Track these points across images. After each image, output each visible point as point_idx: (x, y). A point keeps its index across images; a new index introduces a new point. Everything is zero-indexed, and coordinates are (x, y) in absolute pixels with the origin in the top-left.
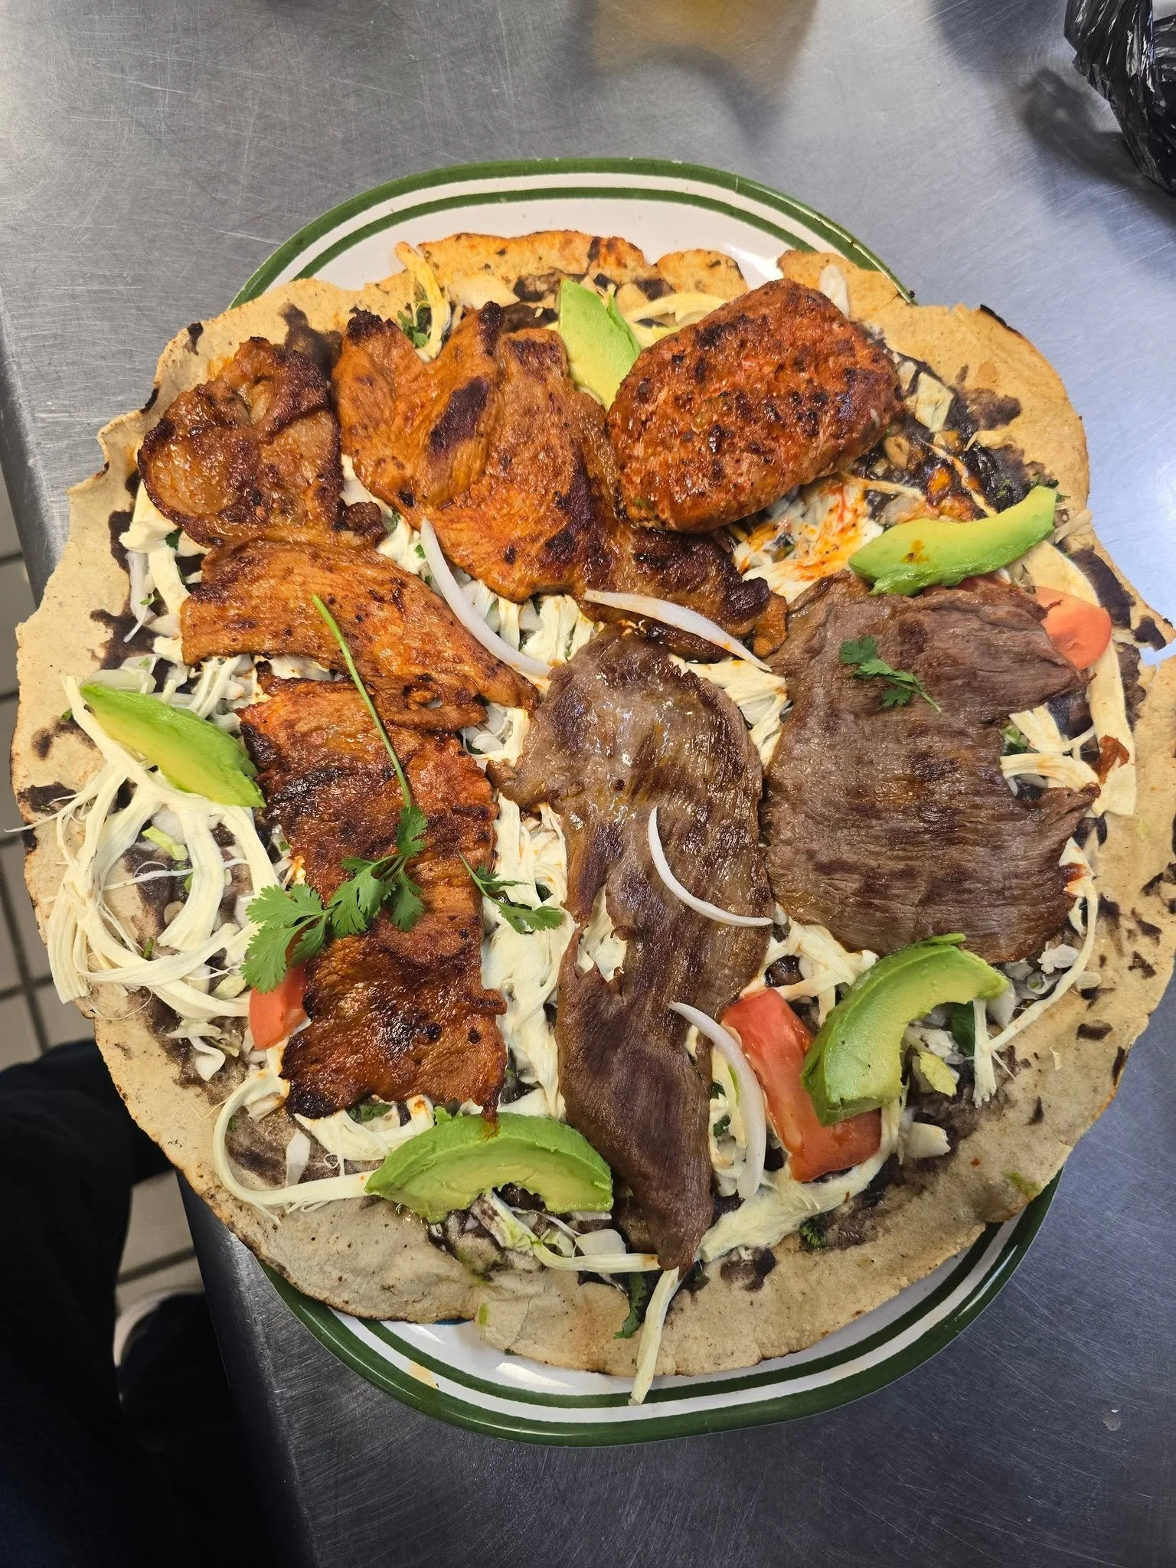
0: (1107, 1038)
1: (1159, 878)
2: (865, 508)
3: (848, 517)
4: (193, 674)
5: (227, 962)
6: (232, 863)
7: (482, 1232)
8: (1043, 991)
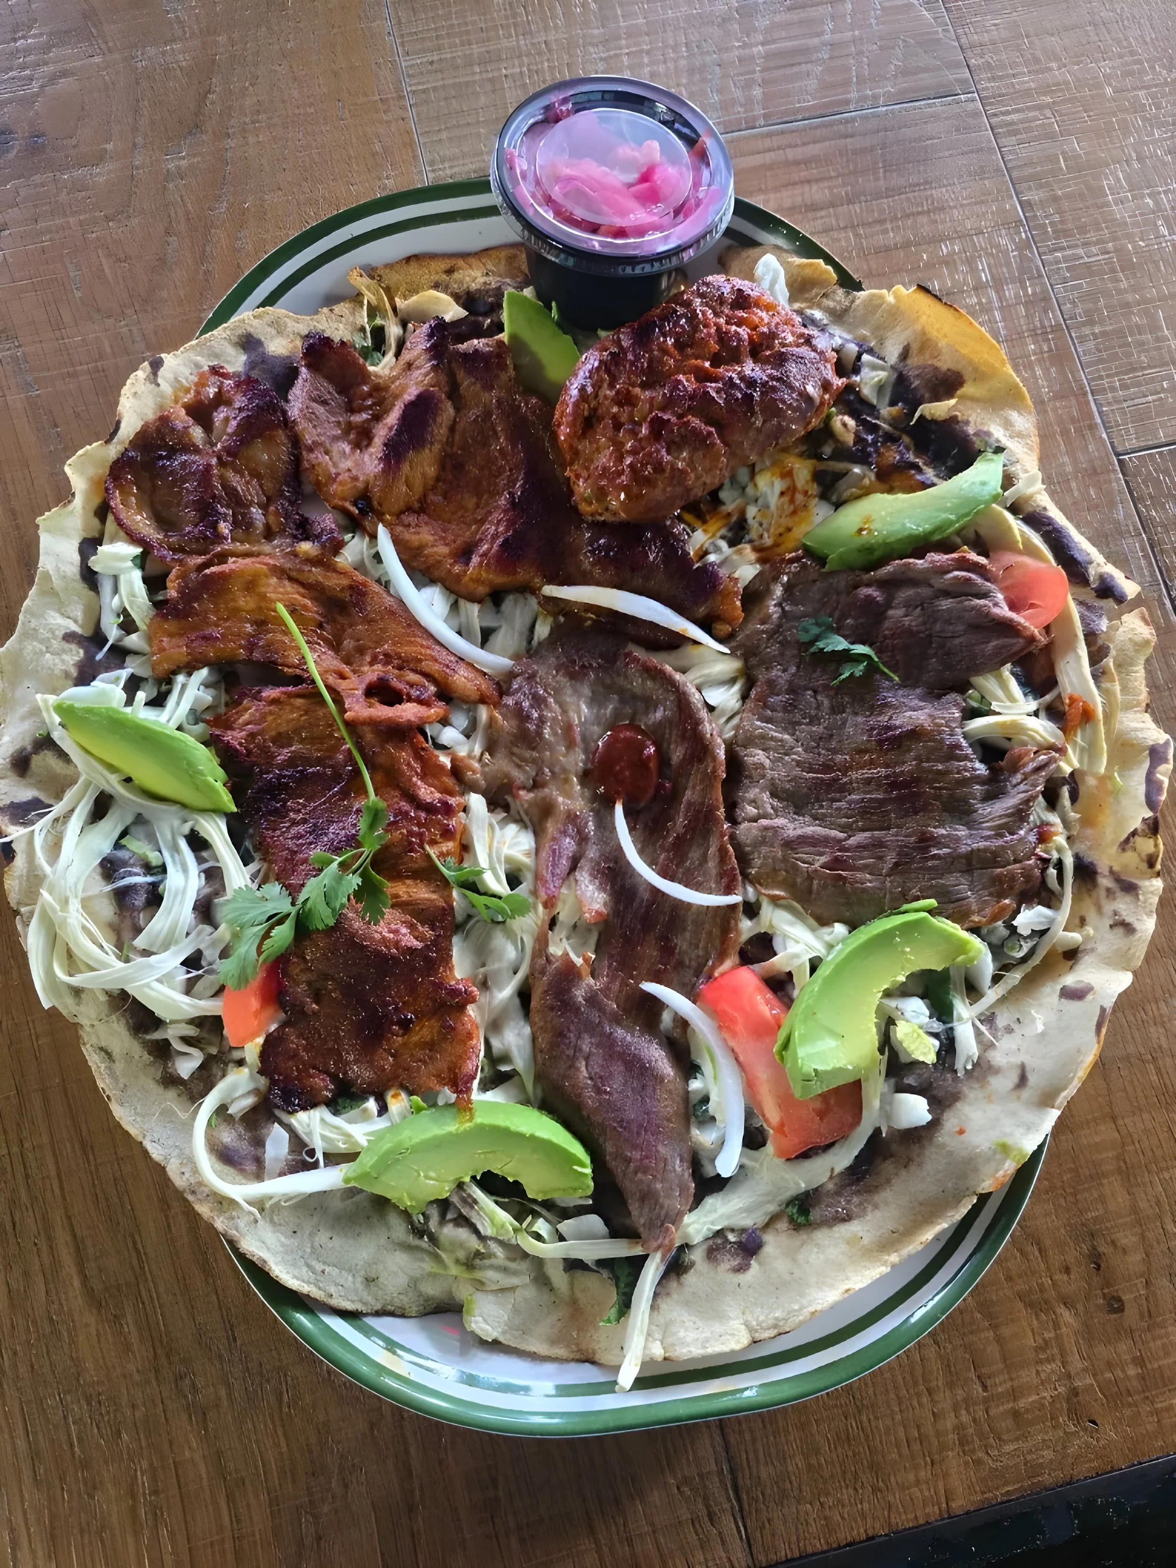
0: (1090, 997)
1: (1134, 833)
2: (814, 489)
3: (799, 497)
4: (164, 688)
5: (203, 963)
6: (206, 866)
7: (464, 1221)
8: (1021, 954)
